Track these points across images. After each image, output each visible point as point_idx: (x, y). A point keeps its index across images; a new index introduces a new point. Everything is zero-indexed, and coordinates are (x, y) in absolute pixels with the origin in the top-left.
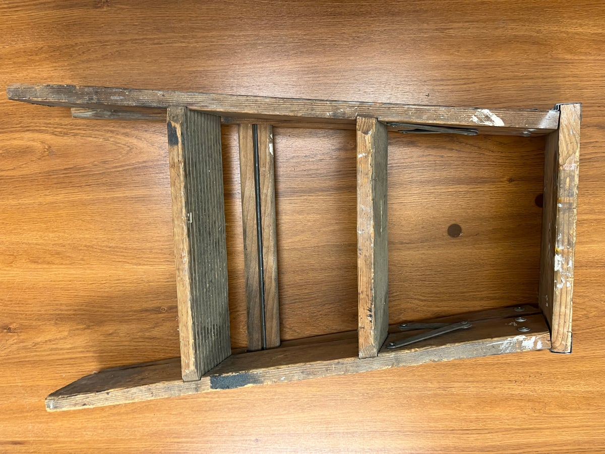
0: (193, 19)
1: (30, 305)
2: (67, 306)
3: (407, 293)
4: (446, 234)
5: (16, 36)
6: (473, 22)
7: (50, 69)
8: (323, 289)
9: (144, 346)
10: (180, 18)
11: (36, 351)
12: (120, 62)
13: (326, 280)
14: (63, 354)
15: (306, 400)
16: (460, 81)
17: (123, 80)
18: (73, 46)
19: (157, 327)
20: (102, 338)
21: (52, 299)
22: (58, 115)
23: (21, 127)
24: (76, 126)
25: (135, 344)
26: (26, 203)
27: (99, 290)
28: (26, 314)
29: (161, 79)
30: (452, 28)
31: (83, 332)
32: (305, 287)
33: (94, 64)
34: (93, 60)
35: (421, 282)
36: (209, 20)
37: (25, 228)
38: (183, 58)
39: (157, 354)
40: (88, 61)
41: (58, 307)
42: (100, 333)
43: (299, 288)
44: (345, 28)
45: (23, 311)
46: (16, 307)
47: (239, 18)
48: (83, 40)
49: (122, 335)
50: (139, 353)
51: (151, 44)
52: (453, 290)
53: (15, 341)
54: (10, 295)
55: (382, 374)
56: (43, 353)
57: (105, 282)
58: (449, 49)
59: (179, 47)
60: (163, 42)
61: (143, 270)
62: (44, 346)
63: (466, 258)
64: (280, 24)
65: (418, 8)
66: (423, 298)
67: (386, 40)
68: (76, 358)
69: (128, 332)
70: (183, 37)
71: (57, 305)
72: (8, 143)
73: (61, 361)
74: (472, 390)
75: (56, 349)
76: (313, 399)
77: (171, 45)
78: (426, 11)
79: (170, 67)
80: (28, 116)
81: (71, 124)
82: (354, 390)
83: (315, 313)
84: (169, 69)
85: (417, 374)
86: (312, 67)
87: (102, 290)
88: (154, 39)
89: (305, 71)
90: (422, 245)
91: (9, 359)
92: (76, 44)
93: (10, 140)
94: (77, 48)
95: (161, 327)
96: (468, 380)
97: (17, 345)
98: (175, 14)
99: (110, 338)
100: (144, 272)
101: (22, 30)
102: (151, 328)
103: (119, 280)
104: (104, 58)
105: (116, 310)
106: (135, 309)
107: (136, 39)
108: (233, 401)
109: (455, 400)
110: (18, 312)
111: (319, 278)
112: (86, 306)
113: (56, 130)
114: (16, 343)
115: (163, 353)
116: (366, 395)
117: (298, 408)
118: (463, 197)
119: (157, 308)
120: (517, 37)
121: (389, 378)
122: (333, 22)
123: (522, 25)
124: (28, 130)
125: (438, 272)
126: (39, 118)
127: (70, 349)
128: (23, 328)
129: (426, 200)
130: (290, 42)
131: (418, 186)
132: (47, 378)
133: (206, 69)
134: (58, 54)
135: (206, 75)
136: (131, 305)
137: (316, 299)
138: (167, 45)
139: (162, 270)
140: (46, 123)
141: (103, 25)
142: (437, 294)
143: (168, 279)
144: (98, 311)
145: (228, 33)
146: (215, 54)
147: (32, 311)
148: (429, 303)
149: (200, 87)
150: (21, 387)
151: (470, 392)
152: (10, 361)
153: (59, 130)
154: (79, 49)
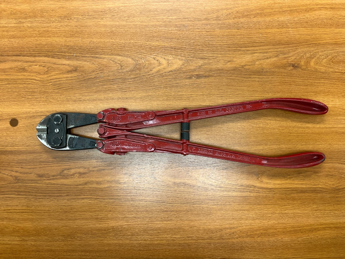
0: (168, 250)
1: (278, 81)
2: (255, 80)
3: (43, 84)
4: (19, 121)
5: (274, 245)
6: (6, 244)
7: (254, 224)
8: (95, 88)
9: (208, 54)
10: (175, 251)
11: (277, 51)
12: (212, 227)
13: (93, 93)
14: (260, 50)
15: (107, 16)
16: (12, 212)
17: (211, 217)
18: (239, 237)
19: (200, 66)
20: (235, 60)
21: (264, 85)
22: (251, 197)
23: (274, 191)
24: (241, 191)
25: (215, 55)
26: (275, 145)
27: (234, 90)
28: (281, 76)
29: (189, 217)
30: (18, 241)
31: (246, 63)
32: (106, 89)
33: (227, 226)
34: (228, 228)
35: (35, 91)
36: (159, 250)
37: (277, 130)
38: (175, 229)
39: (201, 48)
40: (231, 228)
41: (260, 80)
42: (236, 62)
43: (109, 89)
44: (79, 243)
45: (283, 78)
46: (288, 80)
47: (141, 250)
48: (233, 240)
49: (222, 61)
50: (212, 49)
51: (193, 237)
52: (15, 85)
53: (290, 58)
54: (291, 88)
55: (59, 32)
56: (273, 50)
57: (231, 95)
58: (19, 229)
59: (177, 235)
60: (186, 238)
61: (206, 102)
62: (272, 55)
63: (7, 105)
64: (117, 246)
65: (37, 253)
66: (32, 81)
67: (55, 236)
68: (251, 47)
69: (218, 63)
70: (174, 240)
71: (261, 81)
72: (283, 182)
73: (261, 45)
74: (3, 22)
75: (264, 53)
76: (103, 16)
77: (182, 236)
78: (33, 251)
79: (183, 224)
80: (270, 197)
81: (244, 192)
82: (77, 22)
83: (101, 73)
84: (183, 223)
85: (37, 32)
86: (99, 222)
87: (233, 90)
88: (191, 240)
89: (104, 220)
90: (34, 114)
91: (296, 46)
92: (237, 238)
93: (282, 184)
94: (237, 236)
95: (197, 66)
96: (6, 28)
97: (289, 55)
98: (178, 254)
99: (229, 60)
100: (205, 101)
101: (270, 248)
102: (203, 65)
103: (222, 96)
104: (221, 230)
105: (224, 77)
106: (213, 78)
107: (202, 240)
108: (154, 16)
109: (14, 15)
110: (286, 77)
111: (97, 95)
112: (243, 80)
113: (253, 189)
114: (290, 57)
115: (197, 49)
116: (69, 19)
117: (112, 11)
118: (9, 143)
119: (199, 78)
121: (54, 29)
122: (86, 247)
124: (270, 189)
125: (23, 97)
126: (263, 196)
127: (255, 52)
128: (284, 67)
129: (31, 142)
130: (111, 236)
131: (36, 150)
132: (272, 34)
133: (161, 222)
134: (249, 233)
135: (162, 218)
136: (215, 80)
137: (100, 81)
138: (184, 236)
139: (194, 102)
140: (259, 193)
141: (221, 248)
142: (25, 84)
143: (191, 97)
144: (236, 77)
145: (148, 242)
146: (156, 231)
147: (277, 78)
148: (29, 78)
149: (166, 211)
150: (290, 28)
151: (5, 20)
152: (295, 45)
153: (251, 189)
154: (236, 235)
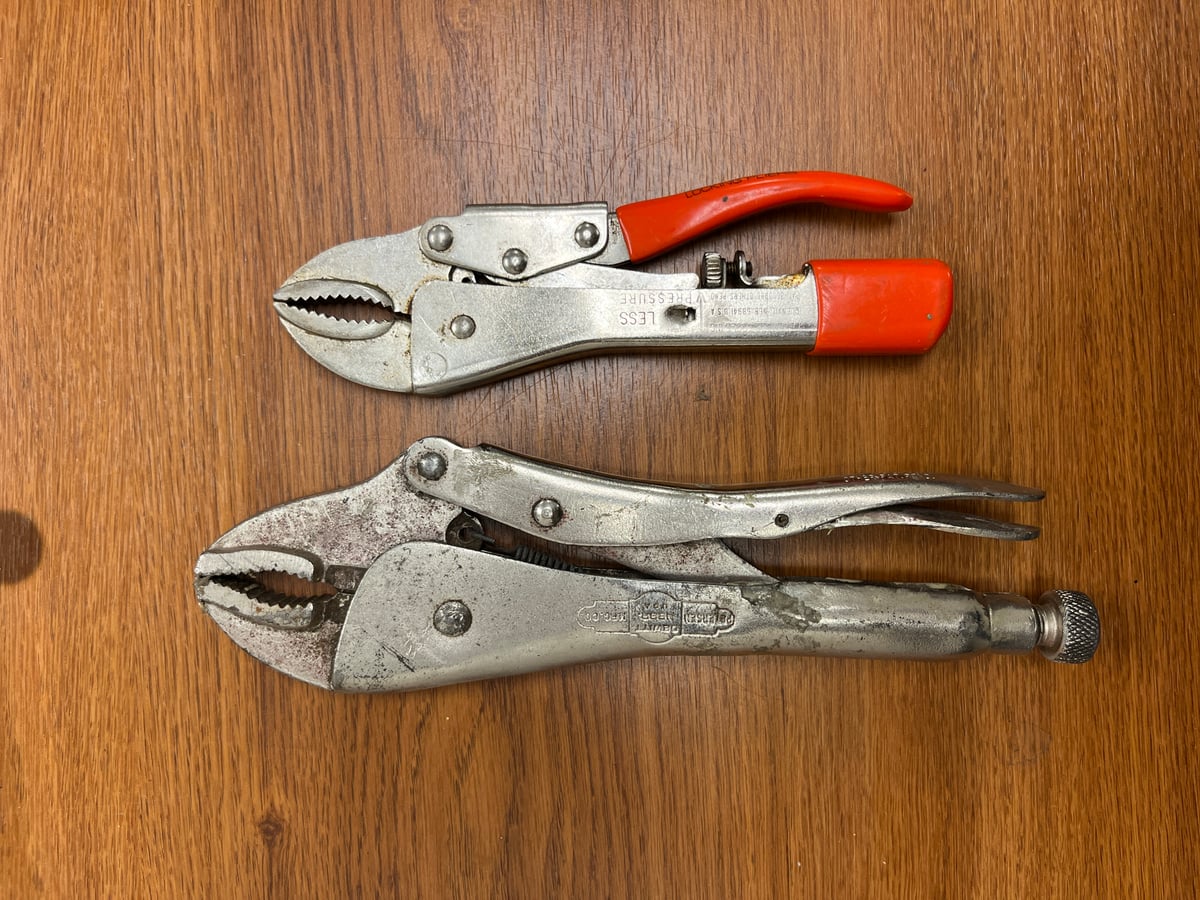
120: (968, 818)
123: (1022, 838)
